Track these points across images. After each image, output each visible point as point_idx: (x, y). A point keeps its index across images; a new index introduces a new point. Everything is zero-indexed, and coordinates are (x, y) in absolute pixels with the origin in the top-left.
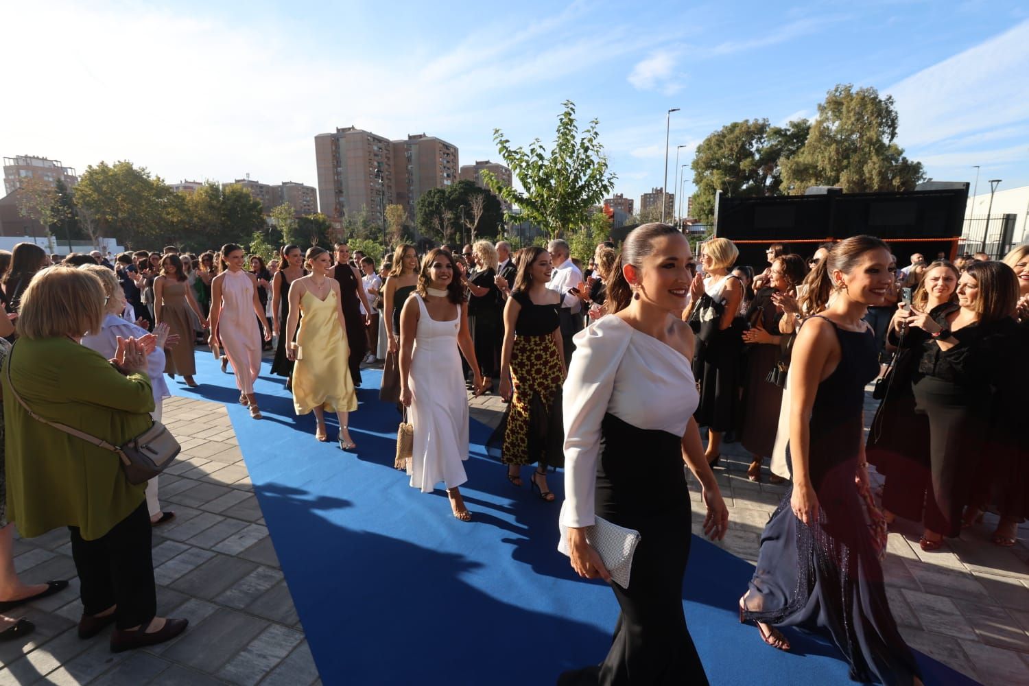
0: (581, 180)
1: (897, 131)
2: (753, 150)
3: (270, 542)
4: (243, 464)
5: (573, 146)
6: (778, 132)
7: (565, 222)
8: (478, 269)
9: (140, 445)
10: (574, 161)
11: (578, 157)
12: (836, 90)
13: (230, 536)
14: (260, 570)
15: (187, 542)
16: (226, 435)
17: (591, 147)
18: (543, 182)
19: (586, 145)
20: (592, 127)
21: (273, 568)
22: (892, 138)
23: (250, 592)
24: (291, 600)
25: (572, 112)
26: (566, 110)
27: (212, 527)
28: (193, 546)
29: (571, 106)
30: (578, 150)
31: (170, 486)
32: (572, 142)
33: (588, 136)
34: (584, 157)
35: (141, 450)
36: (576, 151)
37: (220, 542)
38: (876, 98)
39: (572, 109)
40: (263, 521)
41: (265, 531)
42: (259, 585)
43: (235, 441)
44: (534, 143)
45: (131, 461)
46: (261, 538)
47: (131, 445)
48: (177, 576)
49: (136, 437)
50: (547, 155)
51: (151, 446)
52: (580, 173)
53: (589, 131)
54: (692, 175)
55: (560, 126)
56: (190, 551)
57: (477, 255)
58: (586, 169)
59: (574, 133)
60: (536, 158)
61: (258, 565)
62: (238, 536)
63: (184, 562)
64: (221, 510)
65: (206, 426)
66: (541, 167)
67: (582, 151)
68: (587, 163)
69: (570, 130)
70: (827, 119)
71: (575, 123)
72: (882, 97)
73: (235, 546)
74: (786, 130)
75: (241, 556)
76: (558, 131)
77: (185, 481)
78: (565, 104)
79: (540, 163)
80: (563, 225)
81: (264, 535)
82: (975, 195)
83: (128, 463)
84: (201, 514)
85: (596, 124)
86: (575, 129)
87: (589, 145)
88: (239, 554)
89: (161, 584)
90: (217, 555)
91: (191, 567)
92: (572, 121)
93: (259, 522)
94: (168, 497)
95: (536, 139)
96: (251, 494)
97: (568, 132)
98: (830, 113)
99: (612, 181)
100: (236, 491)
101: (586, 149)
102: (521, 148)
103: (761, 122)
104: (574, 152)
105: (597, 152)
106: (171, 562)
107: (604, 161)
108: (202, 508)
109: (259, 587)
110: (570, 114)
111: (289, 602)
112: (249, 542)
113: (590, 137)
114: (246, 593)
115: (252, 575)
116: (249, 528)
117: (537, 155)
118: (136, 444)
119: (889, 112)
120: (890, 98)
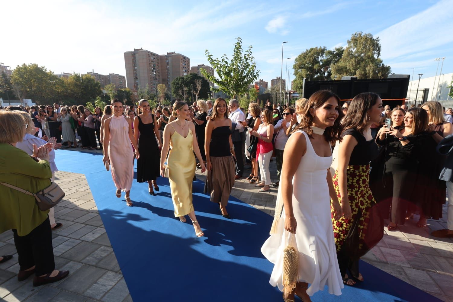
0: (244, 73)
1: (380, 53)
2: (319, 60)
3: (106, 235)
4: (93, 201)
5: (241, 57)
6: (330, 52)
7: (238, 91)
8: (199, 113)
9: (45, 193)
10: (241, 65)
11: (243, 63)
12: (355, 34)
13: (88, 233)
14: (102, 247)
15: (68, 236)
16: (85, 188)
17: (249, 58)
18: (228, 74)
19: (246, 57)
20: (249, 49)
21: (108, 246)
22: (378, 56)
23: (98, 257)
24: (117, 260)
25: (240, 43)
26: (238, 41)
27: (80, 229)
28: (71, 238)
29: (240, 40)
30: (243, 59)
31: (59, 212)
32: (240, 56)
33: (247, 53)
34: (246, 63)
35: (46, 195)
36: (242, 60)
37: (84, 236)
38: (371, 38)
39: (240, 41)
40: (103, 226)
41: (104, 231)
42: (102, 254)
43: (90, 191)
44: (223, 56)
45: (41, 200)
46: (102, 233)
47: (41, 193)
48: (64, 252)
49: (43, 189)
50: (229, 62)
51: (50, 193)
52: (244, 70)
53: (248, 51)
54: (293, 71)
55: (235, 49)
56: (69, 240)
57: (199, 106)
58: (247, 68)
59: (241, 52)
60: (224, 63)
61: (101, 245)
62: (92, 233)
63: (67, 245)
64: (83, 221)
65: (76, 184)
66: (227, 67)
67: (245, 60)
68: (247, 65)
69: (239, 51)
70: (351, 47)
71: (241, 47)
72: (375, 38)
73: (90, 237)
74: (334, 51)
75: (93, 242)
76: (234, 51)
77: (67, 209)
78: (237, 39)
79: (226, 65)
80: (237, 93)
81: (104, 232)
82: (412, 81)
83: (39, 201)
84: (75, 224)
85: (251, 48)
86: (241, 50)
87: (248, 57)
88: (92, 241)
89: (56, 255)
90: (82, 242)
91: (70, 247)
92: (240, 46)
93: (101, 226)
94: (58, 216)
95: (224, 55)
96: (98, 214)
97: (238, 51)
98: (352, 44)
99: (258, 73)
100: (90, 213)
101: (247, 59)
102: (217, 58)
103: (323, 48)
104: (241, 61)
105: (252, 60)
106: (61, 245)
107: (254, 65)
108: (75, 221)
109: (102, 255)
110: (240, 44)
111: (116, 261)
112: (97, 236)
113: (248, 54)
114: (96, 258)
115: (99, 250)
116: (97, 229)
117: (225, 62)
118: (43, 192)
119: (377, 44)
120: (378, 38)
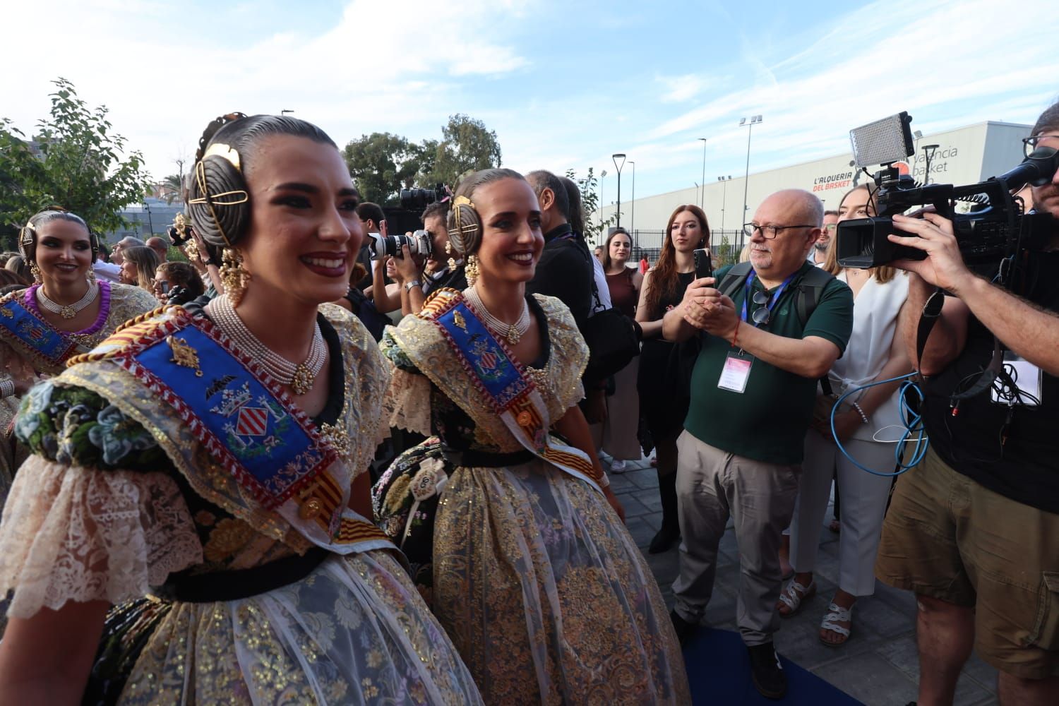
1: (502, 159)
2: (394, 162)
6: (413, 148)
12: (456, 117)
22: (499, 165)
38: (484, 130)
70: (450, 141)
72: (489, 130)
74: (420, 147)
98: (452, 136)
103: (400, 137)
119: (495, 144)
120: (494, 132)
